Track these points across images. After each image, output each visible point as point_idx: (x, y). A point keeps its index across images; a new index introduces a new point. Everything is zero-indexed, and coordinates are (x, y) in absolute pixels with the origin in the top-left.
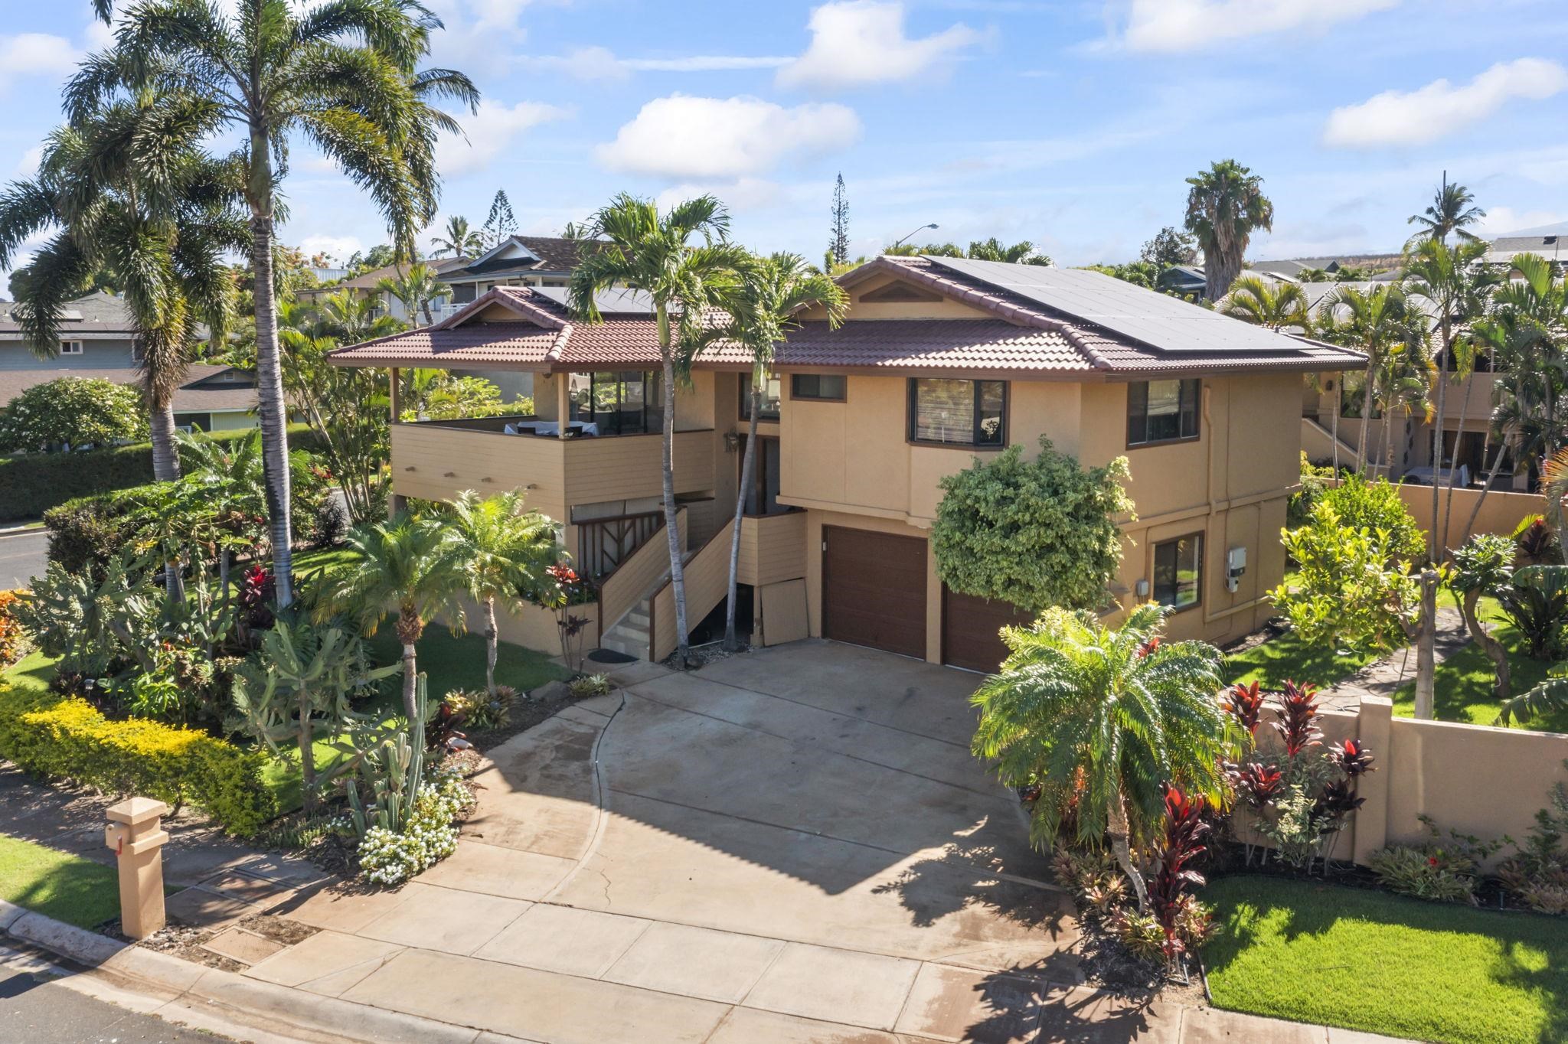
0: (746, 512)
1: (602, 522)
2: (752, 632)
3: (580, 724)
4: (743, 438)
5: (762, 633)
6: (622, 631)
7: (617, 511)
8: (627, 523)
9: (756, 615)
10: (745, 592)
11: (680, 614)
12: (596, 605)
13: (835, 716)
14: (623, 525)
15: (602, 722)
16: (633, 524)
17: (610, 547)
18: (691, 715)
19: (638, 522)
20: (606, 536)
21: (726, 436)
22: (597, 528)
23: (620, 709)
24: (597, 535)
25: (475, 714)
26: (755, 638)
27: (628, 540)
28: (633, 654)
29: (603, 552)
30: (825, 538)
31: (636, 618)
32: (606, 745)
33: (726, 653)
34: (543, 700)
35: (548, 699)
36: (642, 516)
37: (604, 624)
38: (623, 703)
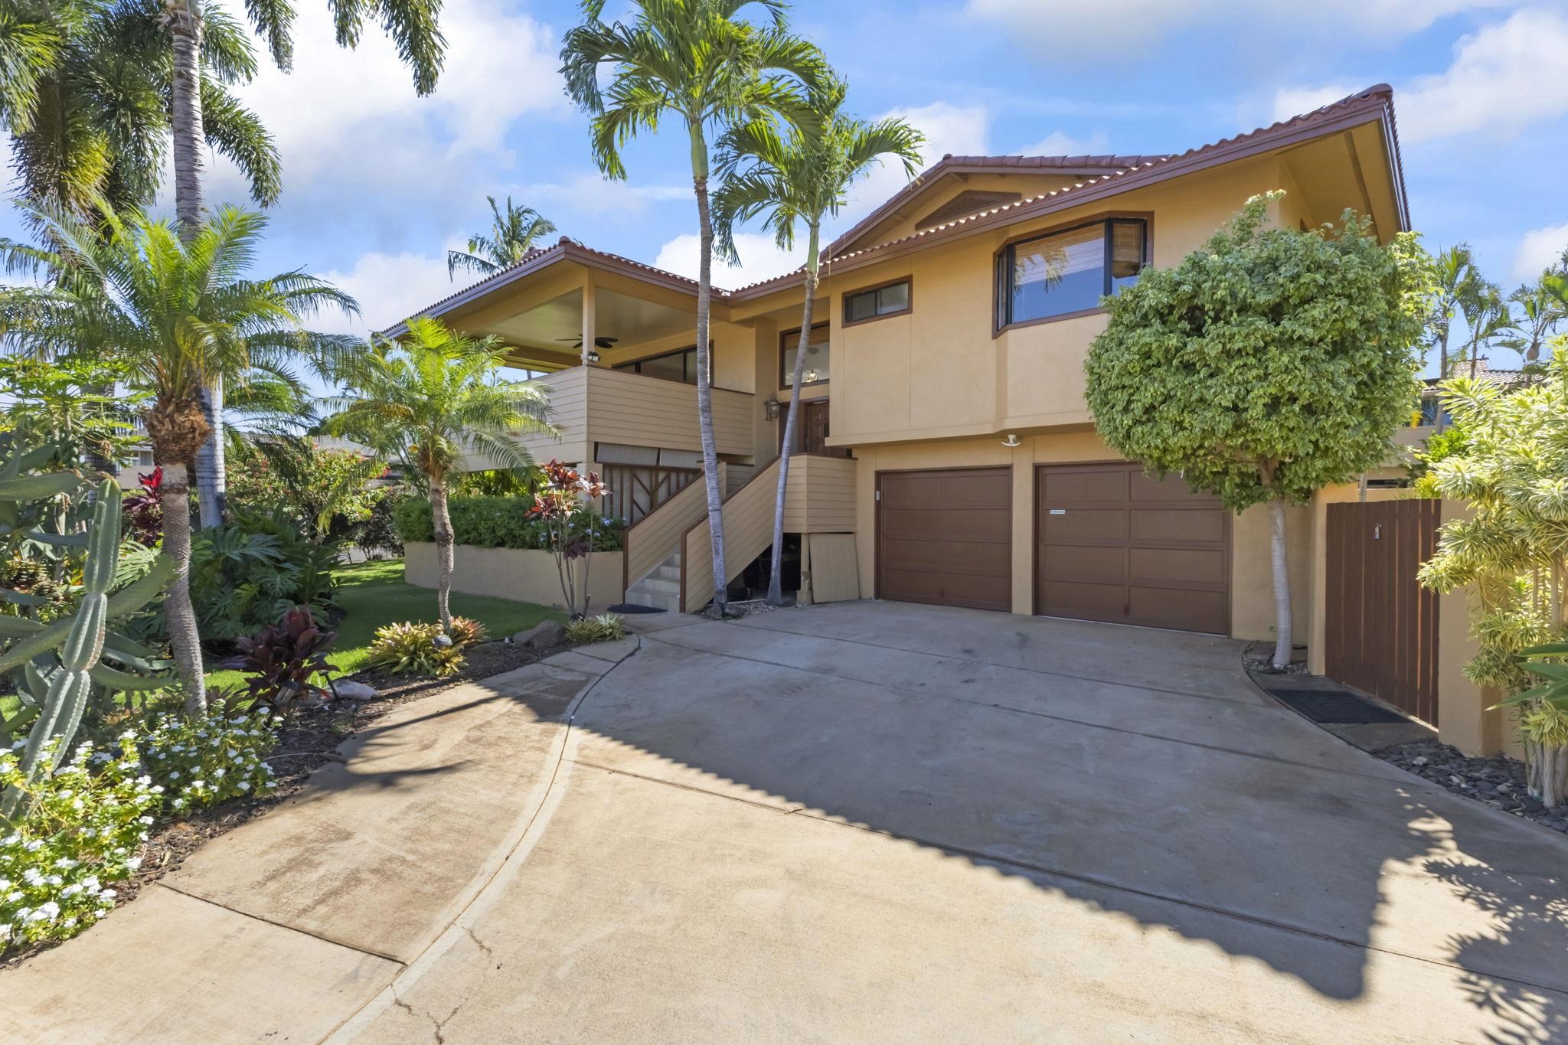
0: (793, 452)
1: (634, 469)
2: (799, 588)
3: (571, 670)
4: (784, 407)
5: (811, 589)
6: (650, 584)
7: (649, 460)
8: (661, 476)
9: (804, 568)
10: (792, 542)
11: (717, 553)
12: (620, 554)
13: (941, 659)
14: (657, 477)
15: (601, 667)
16: (668, 478)
17: (642, 499)
18: (731, 659)
19: (673, 477)
20: (637, 486)
21: (767, 403)
22: (627, 475)
23: (632, 654)
24: (626, 484)
25: (406, 652)
26: (802, 594)
27: (662, 493)
28: (659, 605)
29: (633, 502)
30: (878, 487)
31: (665, 570)
32: (598, 695)
33: (771, 607)
34: (528, 644)
35: (536, 643)
36: (678, 470)
37: (630, 577)
38: (639, 648)
